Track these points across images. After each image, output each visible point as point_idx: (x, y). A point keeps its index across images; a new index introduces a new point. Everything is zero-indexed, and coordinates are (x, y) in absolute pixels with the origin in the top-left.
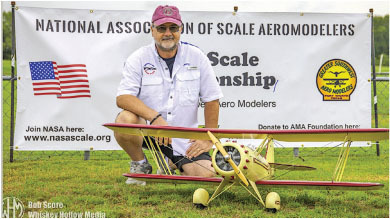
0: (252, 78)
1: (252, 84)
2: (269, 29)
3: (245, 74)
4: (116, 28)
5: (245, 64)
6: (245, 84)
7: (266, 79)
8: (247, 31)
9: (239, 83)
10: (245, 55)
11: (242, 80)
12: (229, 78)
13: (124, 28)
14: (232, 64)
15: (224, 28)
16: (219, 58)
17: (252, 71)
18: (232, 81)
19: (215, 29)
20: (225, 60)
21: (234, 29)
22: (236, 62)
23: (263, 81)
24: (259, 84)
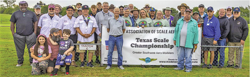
0: (167, 46)
1: (167, 47)
2: (172, 32)
3: (165, 44)
4: (128, 32)
5: (165, 42)
6: (165, 47)
7: (171, 46)
8: (165, 32)
9: (163, 47)
10: (165, 39)
11: (164, 46)
12: (160, 45)
13: (131, 32)
14: (161, 42)
15: (159, 31)
16: (157, 40)
17: (167, 44)
18: (161, 46)
19: (156, 32)
20: (159, 40)
21: (161, 32)
22: (162, 41)
23: (170, 47)
24: (169, 47)
